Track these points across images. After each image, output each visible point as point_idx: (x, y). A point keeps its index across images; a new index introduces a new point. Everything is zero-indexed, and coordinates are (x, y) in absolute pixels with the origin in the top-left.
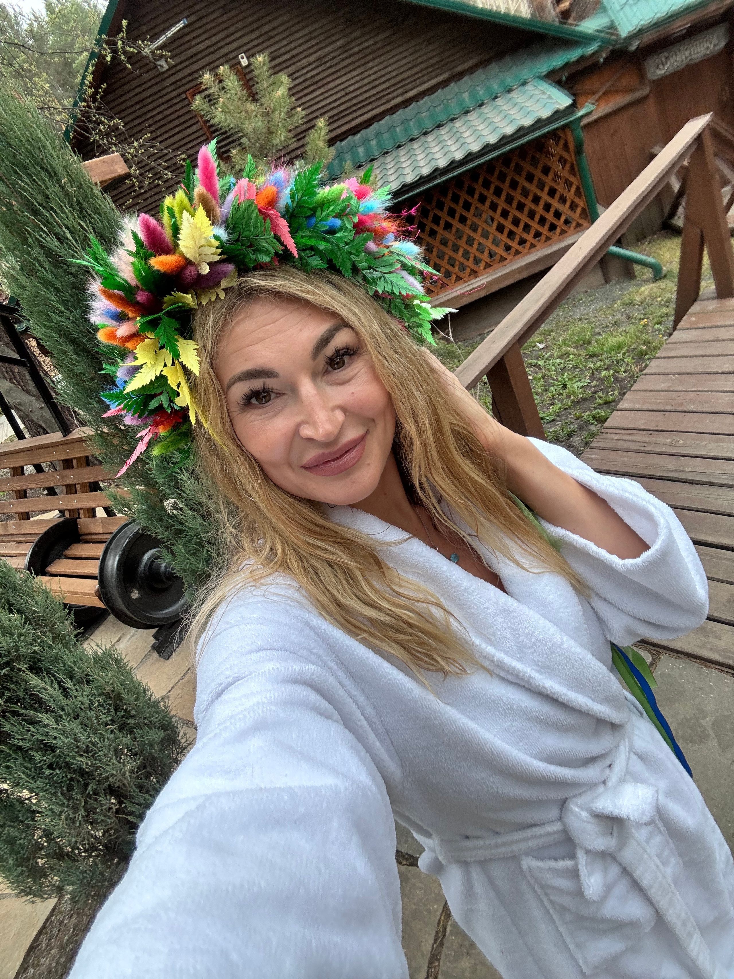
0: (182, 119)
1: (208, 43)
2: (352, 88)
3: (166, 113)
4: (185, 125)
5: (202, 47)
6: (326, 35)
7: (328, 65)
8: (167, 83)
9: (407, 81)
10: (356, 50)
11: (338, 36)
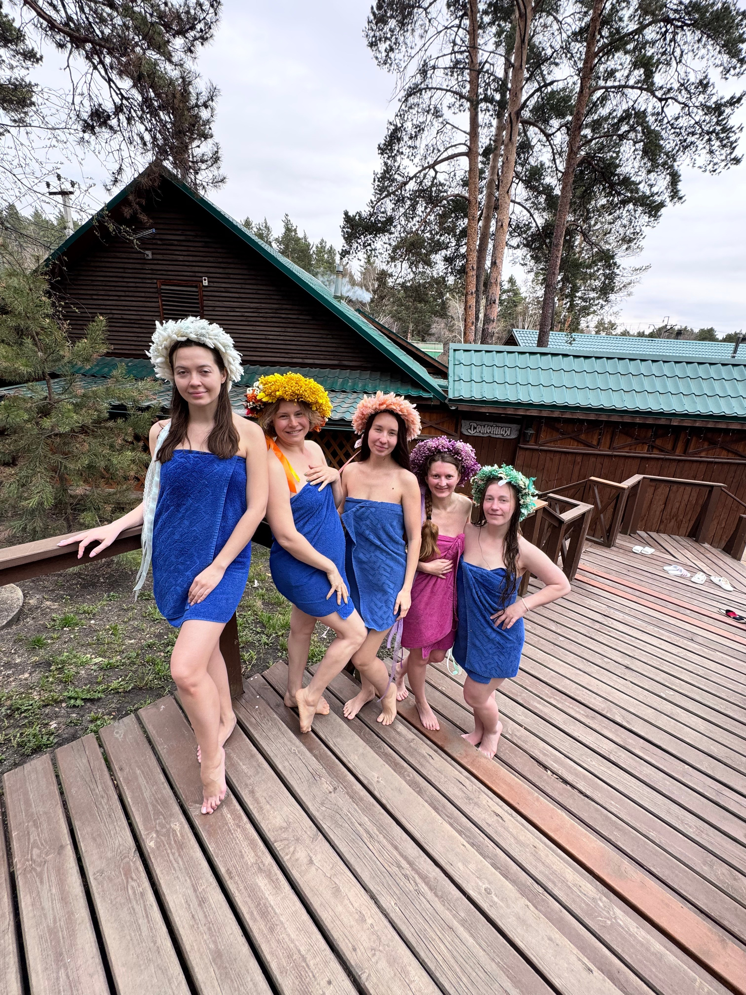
0: (147, 295)
1: (186, 258)
2: (271, 337)
3: (138, 285)
4: (148, 299)
5: (181, 258)
6: (268, 297)
7: (261, 315)
8: (147, 267)
9: (309, 352)
10: (283, 316)
11: (275, 302)
